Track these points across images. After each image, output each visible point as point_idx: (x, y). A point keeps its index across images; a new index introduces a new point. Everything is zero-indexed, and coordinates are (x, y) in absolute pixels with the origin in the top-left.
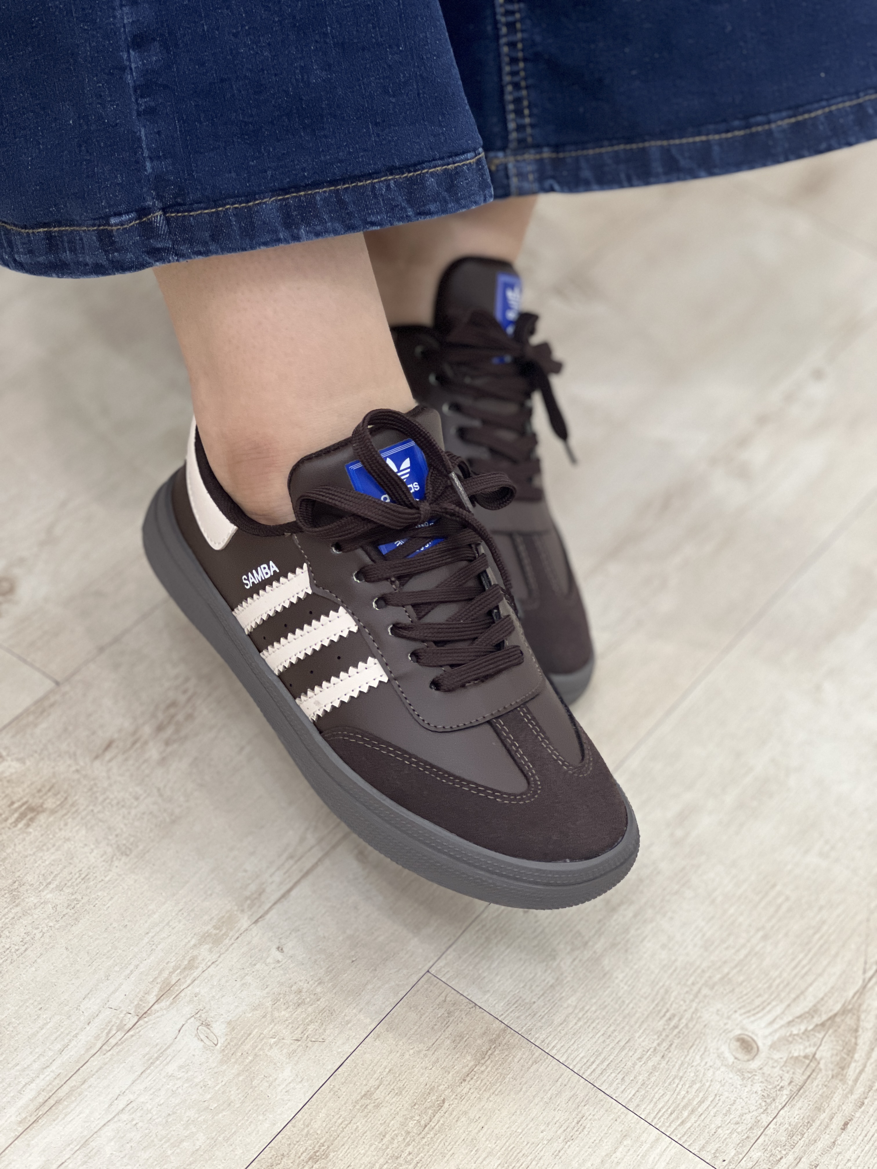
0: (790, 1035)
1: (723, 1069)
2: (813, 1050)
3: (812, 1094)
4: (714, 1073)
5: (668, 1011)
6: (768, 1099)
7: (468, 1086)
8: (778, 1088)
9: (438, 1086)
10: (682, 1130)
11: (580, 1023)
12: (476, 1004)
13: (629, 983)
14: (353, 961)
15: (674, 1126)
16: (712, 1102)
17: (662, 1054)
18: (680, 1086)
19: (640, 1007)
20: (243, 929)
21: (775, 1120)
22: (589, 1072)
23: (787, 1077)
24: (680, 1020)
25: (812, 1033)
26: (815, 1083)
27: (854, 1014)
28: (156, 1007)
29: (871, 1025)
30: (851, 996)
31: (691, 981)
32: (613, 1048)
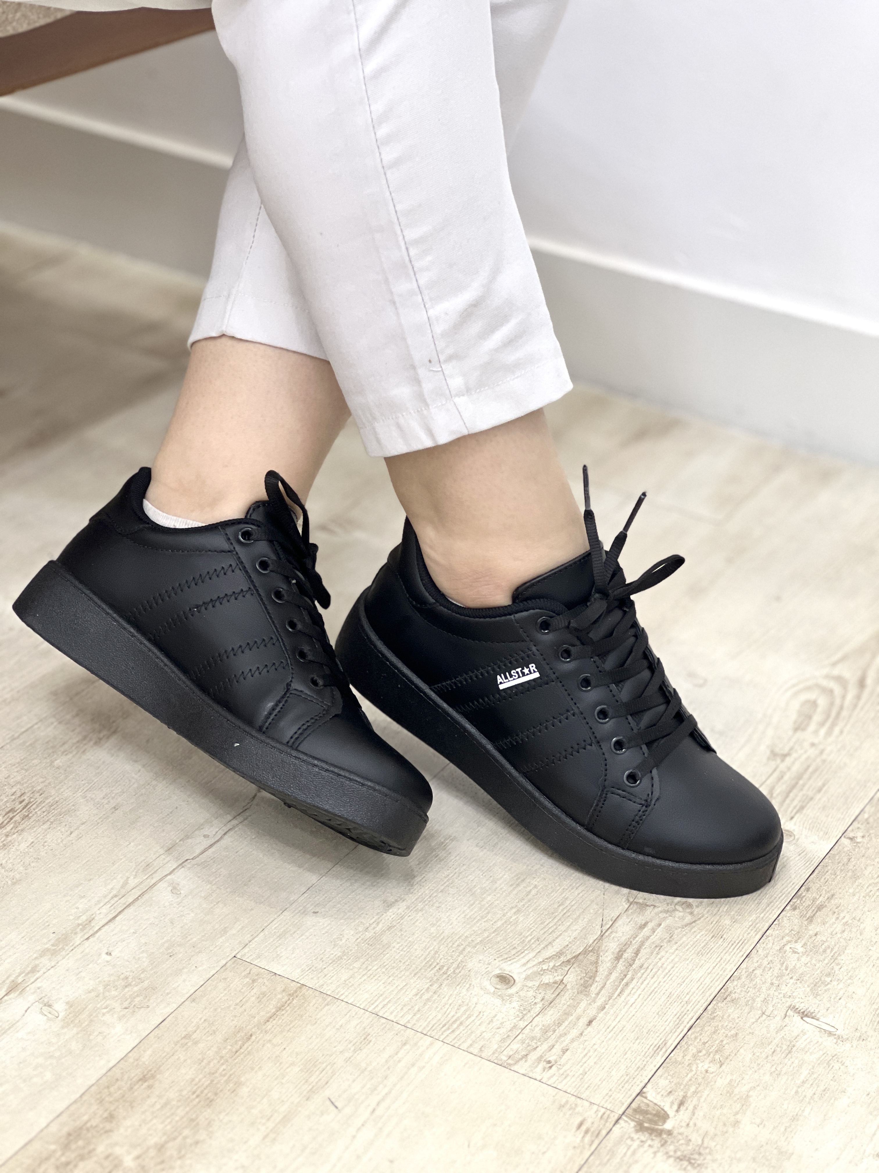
0: (541, 971)
1: (486, 996)
2: (561, 978)
3: (561, 1005)
4: (478, 999)
5: (438, 964)
6: (525, 1010)
7: (272, 1024)
8: (533, 1003)
9: (246, 1027)
10: (453, 1036)
11: (365, 977)
12: (276, 974)
14: (170, 956)
15: (446, 1034)
16: (477, 1017)
17: (434, 991)
18: (450, 1010)
19: (414, 964)
20: (77, 944)
21: (531, 1024)
22: (373, 1007)
23: (540, 997)
24: (448, 969)
25: (559, 967)
26: (564, 998)
27: (594, 953)
28: (6, 998)
29: (609, 958)
30: (591, 942)
31: (456, 944)
32: (393, 991)
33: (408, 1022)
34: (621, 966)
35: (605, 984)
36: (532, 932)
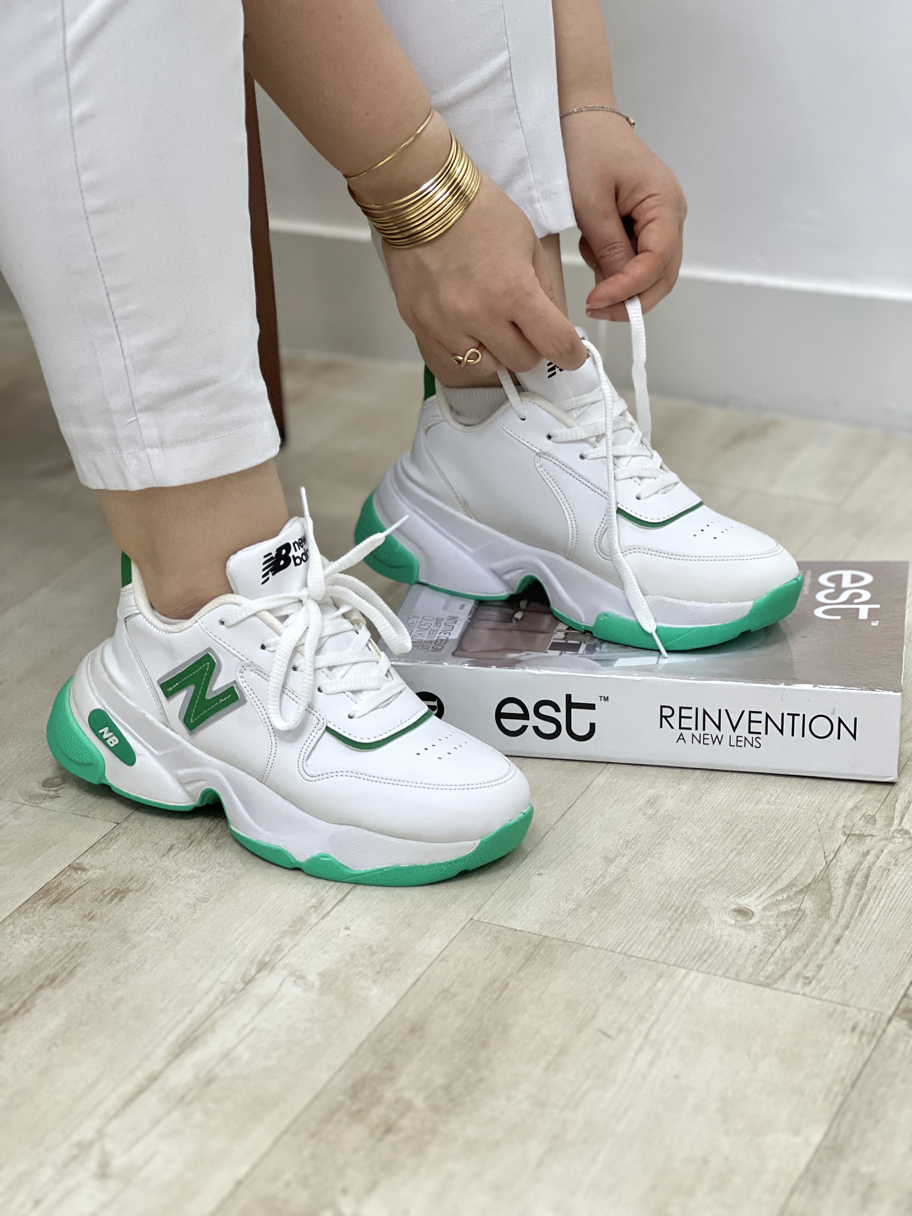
0: (777, 901)
1: (729, 928)
2: (798, 905)
3: (805, 929)
4: (721, 931)
5: (673, 906)
6: (770, 936)
7: (524, 973)
8: (777, 930)
9: (500, 977)
10: (706, 965)
11: (605, 924)
12: (516, 930)
13: (637, 897)
14: (408, 925)
15: (699, 963)
16: (725, 946)
17: (676, 929)
18: (696, 943)
19: (649, 908)
20: (314, 923)
21: (779, 948)
22: (620, 948)
23: (781, 924)
24: (684, 909)
25: (793, 897)
26: (805, 923)
27: (824, 881)
28: (258, 976)
29: (841, 884)
30: (818, 873)
31: (686, 887)
32: (636, 933)
33: (659, 957)
34: (854, 890)
35: (843, 906)
36: (758, 870)
